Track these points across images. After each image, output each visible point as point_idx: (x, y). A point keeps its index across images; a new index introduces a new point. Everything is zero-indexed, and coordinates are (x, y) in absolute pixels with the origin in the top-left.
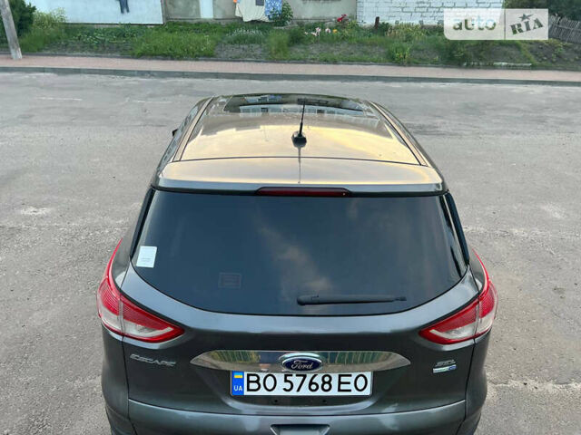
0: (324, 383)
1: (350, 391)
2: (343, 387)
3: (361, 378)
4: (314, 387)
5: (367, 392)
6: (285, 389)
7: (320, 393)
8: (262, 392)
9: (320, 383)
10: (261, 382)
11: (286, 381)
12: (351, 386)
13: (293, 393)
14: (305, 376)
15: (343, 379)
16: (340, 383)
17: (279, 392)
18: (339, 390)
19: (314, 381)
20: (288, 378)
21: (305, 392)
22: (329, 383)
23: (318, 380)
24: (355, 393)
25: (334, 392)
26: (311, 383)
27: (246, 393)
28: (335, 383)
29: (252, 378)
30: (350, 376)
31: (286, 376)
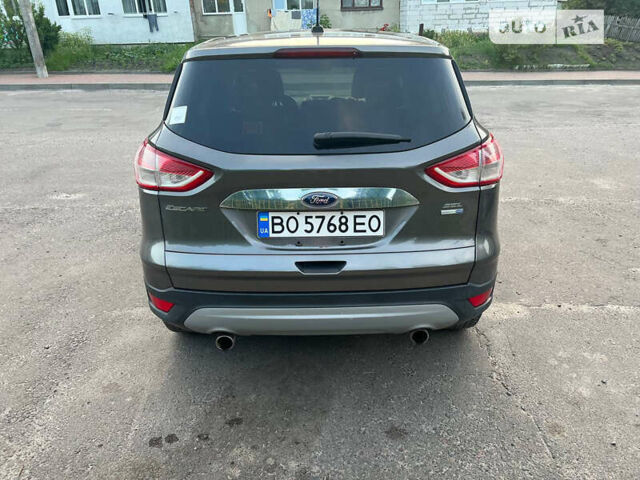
0: (341, 224)
1: (365, 231)
2: (358, 228)
3: (374, 219)
4: (332, 228)
5: (380, 232)
6: (306, 231)
7: (338, 233)
8: (286, 234)
9: (337, 224)
10: (285, 224)
11: (307, 223)
12: (366, 227)
13: (314, 234)
14: (323, 218)
15: (358, 220)
16: (356, 224)
17: (300, 233)
18: (355, 231)
19: (332, 222)
20: (309, 220)
21: (324, 232)
22: (345, 224)
23: (336, 221)
24: (369, 233)
25: (350, 233)
26: (329, 224)
27: (272, 235)
28: (351, 224)
29: (277, 221)
30: (364, 216)
31: (307, 218)
